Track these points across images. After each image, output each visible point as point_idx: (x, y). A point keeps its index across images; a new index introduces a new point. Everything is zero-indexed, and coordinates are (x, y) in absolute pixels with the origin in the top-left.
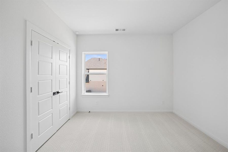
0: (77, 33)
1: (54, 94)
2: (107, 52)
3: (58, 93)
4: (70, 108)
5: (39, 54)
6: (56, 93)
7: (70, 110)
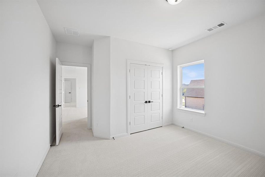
0: (170, 49)
1: (146, 102)
2: (204, 60)
3: (149, 102)
4: (162, 117)
5: (134, 76)
6: (148, 102)
7: (162, 119)
